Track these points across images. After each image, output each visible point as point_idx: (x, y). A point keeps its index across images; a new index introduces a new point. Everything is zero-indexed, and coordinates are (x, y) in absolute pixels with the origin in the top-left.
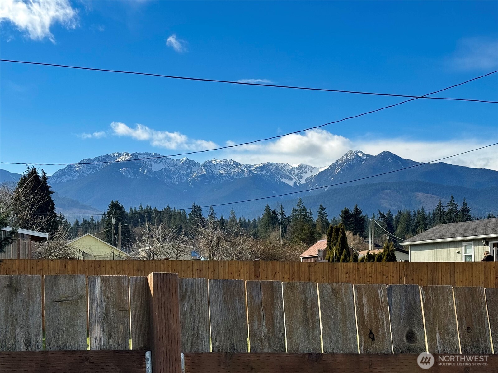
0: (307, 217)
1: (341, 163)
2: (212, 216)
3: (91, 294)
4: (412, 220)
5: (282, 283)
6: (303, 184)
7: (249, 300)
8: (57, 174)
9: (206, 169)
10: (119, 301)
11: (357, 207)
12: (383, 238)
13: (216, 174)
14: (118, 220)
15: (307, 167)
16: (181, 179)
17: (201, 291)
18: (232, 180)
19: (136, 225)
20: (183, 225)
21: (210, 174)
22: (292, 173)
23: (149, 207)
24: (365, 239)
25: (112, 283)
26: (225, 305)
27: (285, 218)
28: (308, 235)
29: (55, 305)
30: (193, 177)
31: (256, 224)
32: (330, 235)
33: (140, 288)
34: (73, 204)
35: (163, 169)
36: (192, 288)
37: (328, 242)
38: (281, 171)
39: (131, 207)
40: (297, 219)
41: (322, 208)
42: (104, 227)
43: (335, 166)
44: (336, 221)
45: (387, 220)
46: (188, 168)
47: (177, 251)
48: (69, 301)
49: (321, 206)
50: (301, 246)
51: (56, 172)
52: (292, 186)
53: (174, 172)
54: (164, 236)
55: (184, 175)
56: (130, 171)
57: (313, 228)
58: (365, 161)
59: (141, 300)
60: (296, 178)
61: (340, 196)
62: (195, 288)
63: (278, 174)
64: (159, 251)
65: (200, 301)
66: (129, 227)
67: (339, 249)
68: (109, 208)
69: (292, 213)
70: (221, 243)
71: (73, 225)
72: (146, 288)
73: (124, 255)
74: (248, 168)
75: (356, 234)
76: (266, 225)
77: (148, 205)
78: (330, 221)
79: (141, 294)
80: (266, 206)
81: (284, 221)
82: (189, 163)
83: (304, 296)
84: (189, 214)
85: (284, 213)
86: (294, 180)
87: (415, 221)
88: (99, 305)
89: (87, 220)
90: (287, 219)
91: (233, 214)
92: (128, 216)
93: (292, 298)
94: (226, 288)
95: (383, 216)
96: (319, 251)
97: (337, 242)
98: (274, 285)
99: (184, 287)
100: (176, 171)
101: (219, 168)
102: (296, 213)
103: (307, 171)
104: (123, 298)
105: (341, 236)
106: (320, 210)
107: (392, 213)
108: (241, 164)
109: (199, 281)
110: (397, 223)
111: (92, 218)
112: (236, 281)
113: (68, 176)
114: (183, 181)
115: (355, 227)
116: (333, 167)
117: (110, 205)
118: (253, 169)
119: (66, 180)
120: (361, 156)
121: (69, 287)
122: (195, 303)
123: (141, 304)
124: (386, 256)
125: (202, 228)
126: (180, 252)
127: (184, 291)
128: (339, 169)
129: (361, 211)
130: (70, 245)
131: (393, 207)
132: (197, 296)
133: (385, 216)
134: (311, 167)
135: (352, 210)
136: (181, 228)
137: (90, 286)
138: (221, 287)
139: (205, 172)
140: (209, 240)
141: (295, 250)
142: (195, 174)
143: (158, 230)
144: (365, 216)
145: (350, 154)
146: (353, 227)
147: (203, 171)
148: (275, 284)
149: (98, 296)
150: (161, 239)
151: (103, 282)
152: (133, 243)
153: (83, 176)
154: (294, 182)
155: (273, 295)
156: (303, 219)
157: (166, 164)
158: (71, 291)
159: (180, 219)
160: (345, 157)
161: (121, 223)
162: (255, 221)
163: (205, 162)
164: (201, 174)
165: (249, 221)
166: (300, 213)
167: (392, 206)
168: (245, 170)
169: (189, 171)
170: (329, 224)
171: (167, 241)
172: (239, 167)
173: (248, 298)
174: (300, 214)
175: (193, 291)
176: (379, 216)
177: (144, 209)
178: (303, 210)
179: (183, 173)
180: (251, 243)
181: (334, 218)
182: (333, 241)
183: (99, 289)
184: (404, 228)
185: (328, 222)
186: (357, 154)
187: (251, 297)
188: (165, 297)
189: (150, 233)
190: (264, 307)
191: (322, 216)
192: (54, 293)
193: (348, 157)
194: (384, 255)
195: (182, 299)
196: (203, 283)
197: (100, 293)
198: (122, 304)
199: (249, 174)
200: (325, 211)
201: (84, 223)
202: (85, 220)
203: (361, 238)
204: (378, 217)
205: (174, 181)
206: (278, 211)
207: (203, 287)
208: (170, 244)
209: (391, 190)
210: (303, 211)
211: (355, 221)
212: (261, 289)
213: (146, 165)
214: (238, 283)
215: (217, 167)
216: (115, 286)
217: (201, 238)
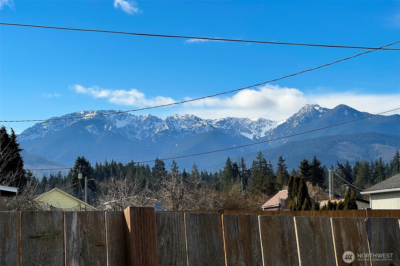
0: (267, 169)
1: (299, 116)
2: (175, 169)
3: (67, 229)
4: (370, 170)
5: (259, 216)
6: (262, 137)
7: (226, 234)
8: (25, 132)
9: (168, 125)
10: (96, 236)
11: (315, 158)
12: (343, 188)
13: (177, 129)
14: (84, 176)
15: (266, 121)
16: (145, 135)
17: (178, 225)
18: (193, 135)
19: (101, 180)
20: (147, 179)
21: (172, 129)
22: (252, 127)
23: (114, 162)
24: (324, 190)
25: (89, 218)
26: (202, 239)
27: (246, 170)
28: (268, 186)
29: (31, 241)
30: (156, 132)
31: (218, 176)
32: (291, 186)
33: (117, 223)
34: (41, 161)
35: (126, 125)
36: (169, 223)
37: (289, 192)
38: (240, 125)
39: (97, 163)
40: (257, 171)
41: (281, 160)
42: (70, 182)
43: (293, 119)
44: (295, 172)
45: (345, 171)
46: (151, 124)
47: (142, 203)
48: (45, 237)
49: (280, 158)
50: (262, 197)
51: (24, 130)
52: (252, 139)
53: (137, 128)
54: (129, 190)
55: (147, 130)
56: (96, 128)
57: (273, 179)
58: (322, 114)
59: (117, 235)
60: (256, 131)
61: (298, 148)
62: (172, 222)
63: (238, 129)
64: (124, 204)
65: (176, 235)
66: (95, 181)
67: (300, 199)
68: (75, 164)
69: (252, 166)
70: (185, 196)
71: (40, 180)
72: (123, 223)
73: (91, 208)
74: (209, 123)
75: (316, 185)
76: (227, 178)
77: (113, 160)
78: (289, 173)
79: (118, 229)
80: (228, 159)
81: (245, 173)
82: (152, 119)
83: (281, 229)
84: (152, 169)
85: (245, 166)
86: (254, 133)
87: (373, 172)
88: (76, 241)
89: (55, 176)
90: (248, 171)
91: (195, 167)
92: (94, 171)
93: (270, 231)
94: (202, 222)
95: (341, 167)
96: (281, 200)
97: (298, 192)
98: (251, 219)
99: (161, 221)
100: (140, 127)
101: (181, 123)
102: (256, 166)
103: (266, 125)
104: (99, 233)
105: (301, 186)
106: (279, 162)
107: (350, 164)
108: (202, 119)
109: (176, 215)
110: (356, 174)
111: (60, 174)
112: (212, 215)
113: (36, 134)
114: (146, 136)
115: (314, 178)
116: (291, 120)
117: (76, 161)
118: (214, 124)
119: (34, 138)
120: (318, 109)
121: (45, 223)
122: (172, 237)
123: (118, 239)
124: (348, 204)
125: (166, 180)
126: (145, 204)
127: (161, 225)
128: (296, 123)
129: (320, 162)
130: (38, 199)
131: (351, 158)
132: (174, 230)
133: (344, 167)
134: (270, 121)
135: (311, 162)
136: (145, 181)
137: (67, 221)
138: (197, 221)
139: (167, 128)
140: (172, 192)
141: (257, 201)
142: (158, 130)
143: (122, 184)
144: (324, 167)
145: (307, 107)
146: (312, 178)
147: (165, 126)
148: (252, 217)
149: (74, 231)
150: (126, 192)
151: (80, 217)
152: (99, 197)
153: (51, 134)
154: (254, 135)
155: (250, 228)
156: (264, 171)
157: (130, 120)
158: (47, 227)
159: (144, 173)
160: (303, 111)
161: (87, 177)
162: (216, 174)
163: (167, 118)
164: (163, 130)
165: (211, 174)
166: (261, 165)
167: (349, 158)
168: (206, 125)
169: (151, 127)
170: (289, 175)
171: (132, 193)
172: (200, 122)
173: (225, 232)
174: (260, 167)
175: (170, 226)
176: (338, 167)
177: (109, 164)
178: (263, 162)
179: (146, 128)
180: (214, 195)
181: (294, 170)
182: (294, 191)
183: (76, 225)
184: (362, 178)
185: (288, 174)
186: (314, 108)
187: (228, 231)
188: (142, 231)
189: (115, 186)
190: (241, 241)
191: (282, 168)
192: (31, 229)
193: (305, 110)
194: (346, 203)
195: (159, 233)
196: (180, 218)
197: (76, 228)
198: (98, 238)
199: (210, 129)
200: (284, 163)
201: (51, 179)
202: (52, 176)
203: (321, 189)
204: (336, 168)
205: (137, 137)
206: (239, 164)
207: (180, 221)
208: (135, 197)
209: (348, 141)
210: (263, 164)
211: (314, 172)
212: (238, 223)
213: (110, 122)
214: (214, 216)
215: (179, 122)
216: (91, 221)
217: (165, 191)
